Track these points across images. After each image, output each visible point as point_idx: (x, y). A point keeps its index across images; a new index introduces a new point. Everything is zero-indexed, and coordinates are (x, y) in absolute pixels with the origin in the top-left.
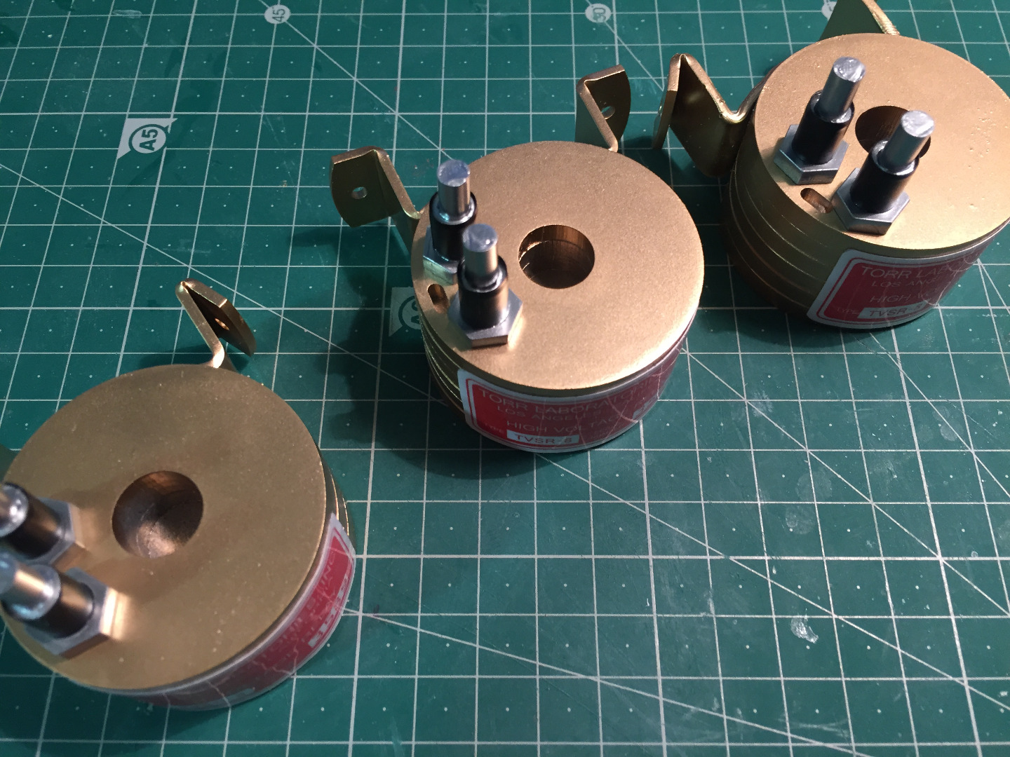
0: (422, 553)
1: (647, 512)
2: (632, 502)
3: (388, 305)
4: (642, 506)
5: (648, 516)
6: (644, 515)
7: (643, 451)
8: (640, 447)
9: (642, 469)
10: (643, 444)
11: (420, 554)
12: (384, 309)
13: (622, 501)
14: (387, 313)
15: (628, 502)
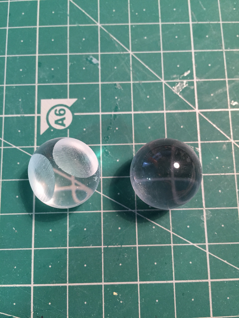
0: (68, 282)
1: (207, 251)
2: (198, 244)
3: (39, 112)
4: (204, 247)
5: (208, 253)
6: (206, 253)
7: (204, 209)
8: (202, 207)
9: (204, 222)
10: (204, 205)
11: (66, 283)
12: (36, 115)
13: (191, 244)
14: (39, 118)
15: (195, 245)
